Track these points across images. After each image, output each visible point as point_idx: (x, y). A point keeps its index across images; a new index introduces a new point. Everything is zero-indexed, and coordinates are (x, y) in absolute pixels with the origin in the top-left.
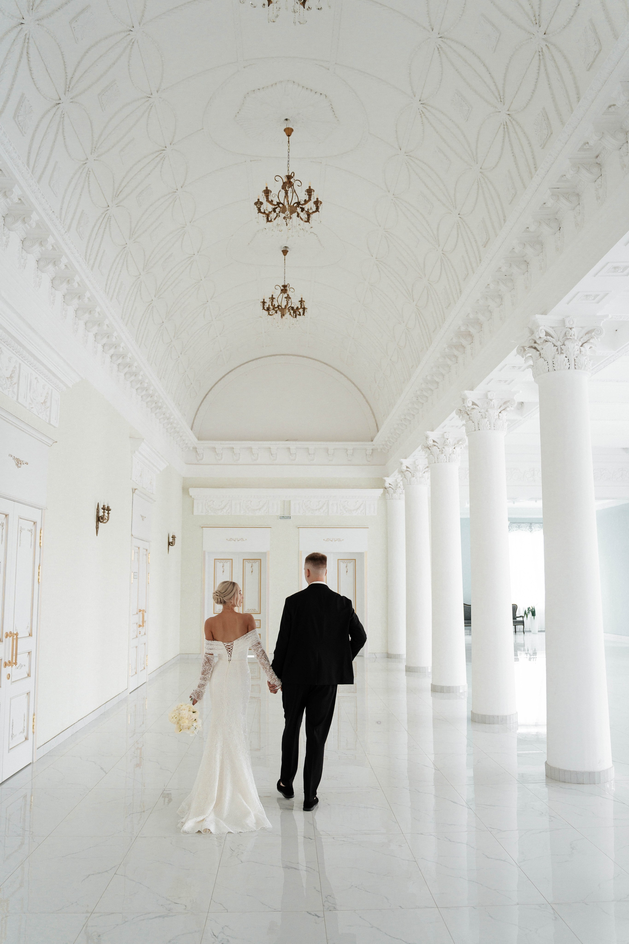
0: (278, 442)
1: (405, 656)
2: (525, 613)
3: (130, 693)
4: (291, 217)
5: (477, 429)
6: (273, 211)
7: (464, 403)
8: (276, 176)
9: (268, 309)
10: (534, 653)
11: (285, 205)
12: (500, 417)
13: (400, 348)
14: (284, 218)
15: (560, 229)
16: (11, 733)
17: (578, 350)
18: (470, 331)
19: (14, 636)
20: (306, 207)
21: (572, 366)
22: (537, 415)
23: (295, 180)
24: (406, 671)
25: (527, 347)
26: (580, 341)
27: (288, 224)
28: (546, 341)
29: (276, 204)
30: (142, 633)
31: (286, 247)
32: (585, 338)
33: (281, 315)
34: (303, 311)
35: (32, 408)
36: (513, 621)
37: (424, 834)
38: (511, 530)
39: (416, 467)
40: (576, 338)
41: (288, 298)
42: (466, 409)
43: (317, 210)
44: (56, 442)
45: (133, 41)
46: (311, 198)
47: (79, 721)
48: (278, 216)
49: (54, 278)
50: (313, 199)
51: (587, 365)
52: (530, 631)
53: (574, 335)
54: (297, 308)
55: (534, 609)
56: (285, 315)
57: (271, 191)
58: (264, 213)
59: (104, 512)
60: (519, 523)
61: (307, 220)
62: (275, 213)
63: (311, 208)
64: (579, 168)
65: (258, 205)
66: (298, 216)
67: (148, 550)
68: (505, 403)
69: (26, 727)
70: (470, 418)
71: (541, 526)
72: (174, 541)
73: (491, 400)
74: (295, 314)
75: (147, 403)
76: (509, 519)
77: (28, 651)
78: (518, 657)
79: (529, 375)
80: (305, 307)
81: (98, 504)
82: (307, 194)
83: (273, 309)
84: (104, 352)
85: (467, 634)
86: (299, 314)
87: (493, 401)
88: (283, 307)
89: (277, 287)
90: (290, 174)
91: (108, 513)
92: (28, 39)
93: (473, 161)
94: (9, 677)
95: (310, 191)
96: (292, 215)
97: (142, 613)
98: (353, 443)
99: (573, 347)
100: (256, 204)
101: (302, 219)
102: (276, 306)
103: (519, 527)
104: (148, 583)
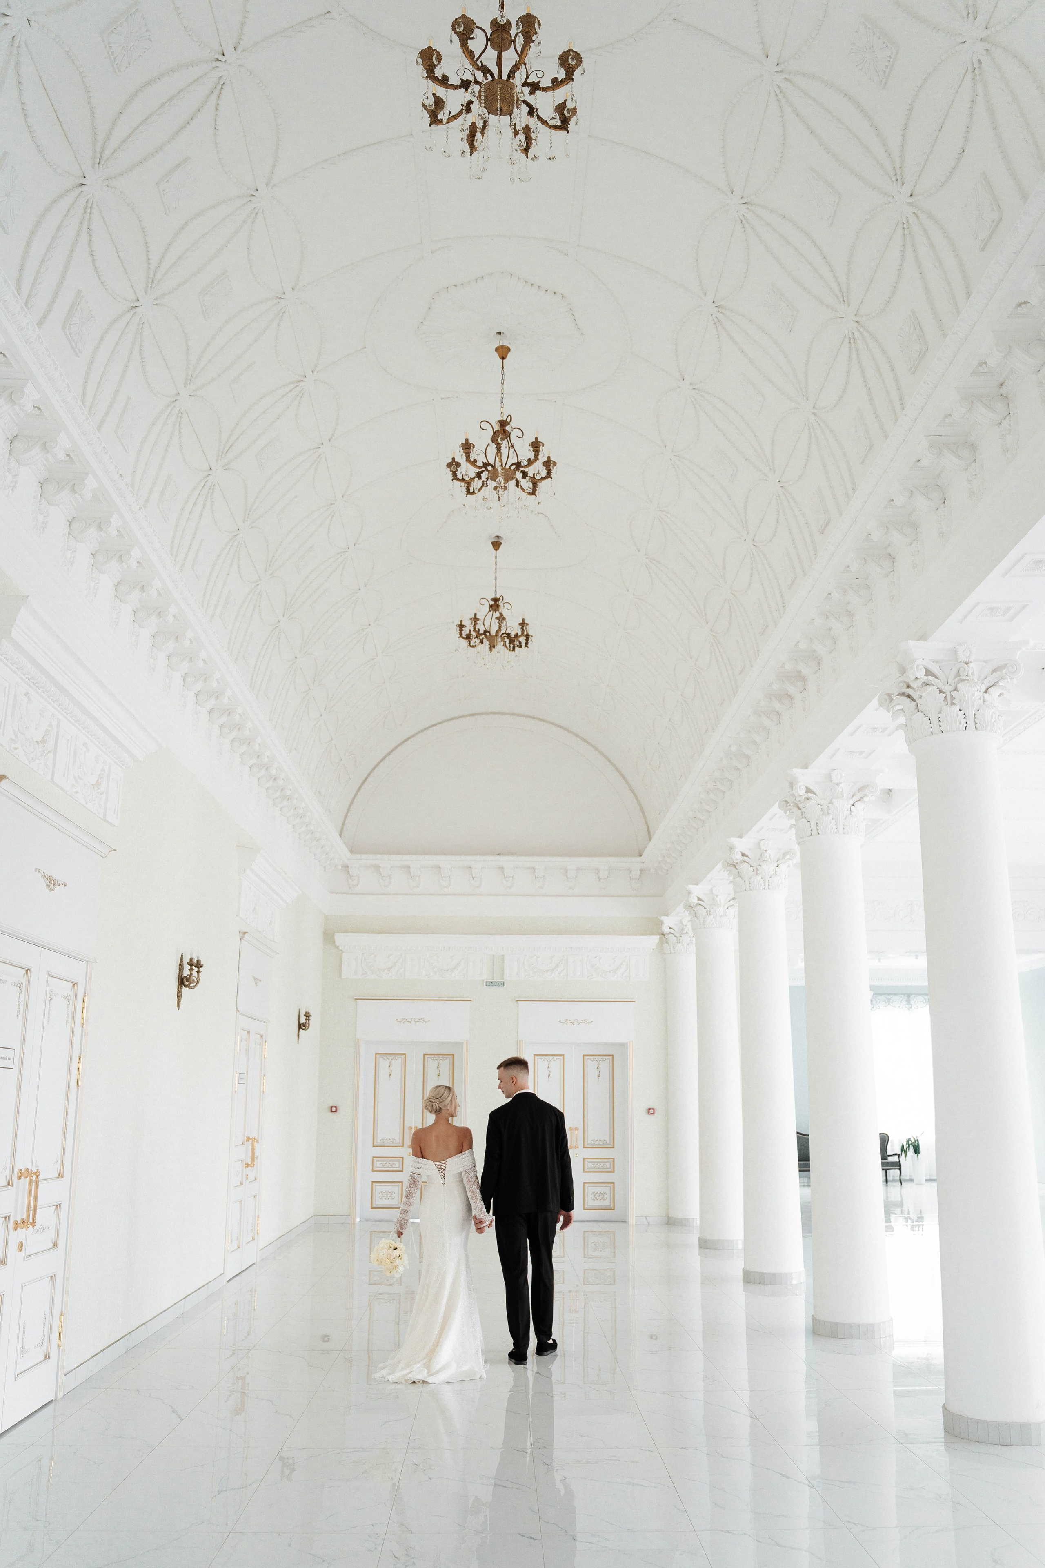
0: (484, 858)
1: (698, 1222)
2: (902, 1149)
3: (228, 1281)
4: (506, 487)
5: (815, 832)
6: (477, 477)
7: (792, 790)
8: (482, 421)
9: (468, 637)
10: (918, 1218)
11: (496, 467)
12: (853, 813)
13: (685, 701)
14: (495, 488)
15: (944, 502)
16: (20, 1346)
17: (980, 699)
18: (801, 671)
19: (33, 1176)
20: (531, 471)
21: (971, 724)
22: (915, 811)
23: (513, 427)
24: (700, 1247)
25: (895, 695)
26: (983, 683)
27: (501, 497)
28: (927, 684)
29: (482, 466)
30: (251, 1178)
31: (498, 536)
32: (991, 680)
33: (490, 646)
34: (525, 640)
35: (77, 793)
36: (883, 1163)
37: (732, 1532)
38: (875, 1007)
39: (714, 899)
40: (976, 679)
41: (501, 618)
42: (795, 799)
43: (549, 474)
44: (115, 850)
45: (255, 211)
46: (539, 456)
47: (138, 1328)
48: (485, 485)
49: (118, 583)
50: (542, 458)
51: (995, 724)
52: (912, 1180)
53: (972, 674)
54: (516, 635)
55: (917, 1142)
56: (496, 646)
57: (473, 445)
58: (463, 480)
59: (191, 970)
60: (889, 994)
61: (531, 492)
62: (481, 481)
63: (538, 471)
64: (972, 402)
65: (452, 468)
66: (517, 485)
67: (264, 1037)
68: (861, 789)
69: (46, 1336)
70: (802, 815)
71: (927, 1000)
72: (307, 1021)
73: (838, 784)
74: (512, 646)
75: (267, 789)
76: (872, 988)
77: (56, 1204)
78: (892, 1224)
79: (898, 743)
80: (529, 634)
81: (182, 955)
82: (531, 449)
83: (477, 637)
84: (199, 705)
85: (804, 1186)
86: (518, 644)
87: (841, 785)
88: (493, 633)
89: (483, 601)
90: (505, 419)
91: (198, 972)
92: (91, 207)
93: (800, 395)
94: (22, 1246)
95: (536, 446)
96: (507, 484)
97: (252, 1143)
98: (609, 859)
99: (971, 693)
100: (449, 465)
101: (524, 490)
102: (482, 632)
103: (889, 1002)
104: (262, 1093)
